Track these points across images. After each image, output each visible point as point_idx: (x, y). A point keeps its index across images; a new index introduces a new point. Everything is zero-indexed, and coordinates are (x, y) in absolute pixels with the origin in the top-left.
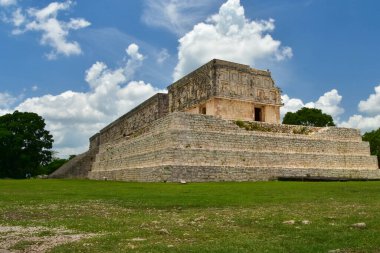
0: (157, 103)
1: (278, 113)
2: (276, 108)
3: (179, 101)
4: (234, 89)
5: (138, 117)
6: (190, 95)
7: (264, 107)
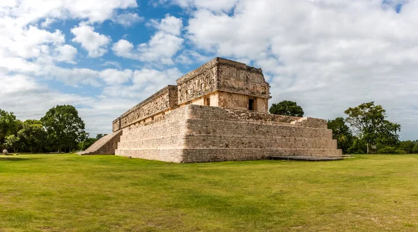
0: (168, 94)
1: (267, 104)
2: (266, 100)
3: (187, 92)
4: (233, 84)
5: (151, 104)
6: (196, 88)
7: (256, 98)
